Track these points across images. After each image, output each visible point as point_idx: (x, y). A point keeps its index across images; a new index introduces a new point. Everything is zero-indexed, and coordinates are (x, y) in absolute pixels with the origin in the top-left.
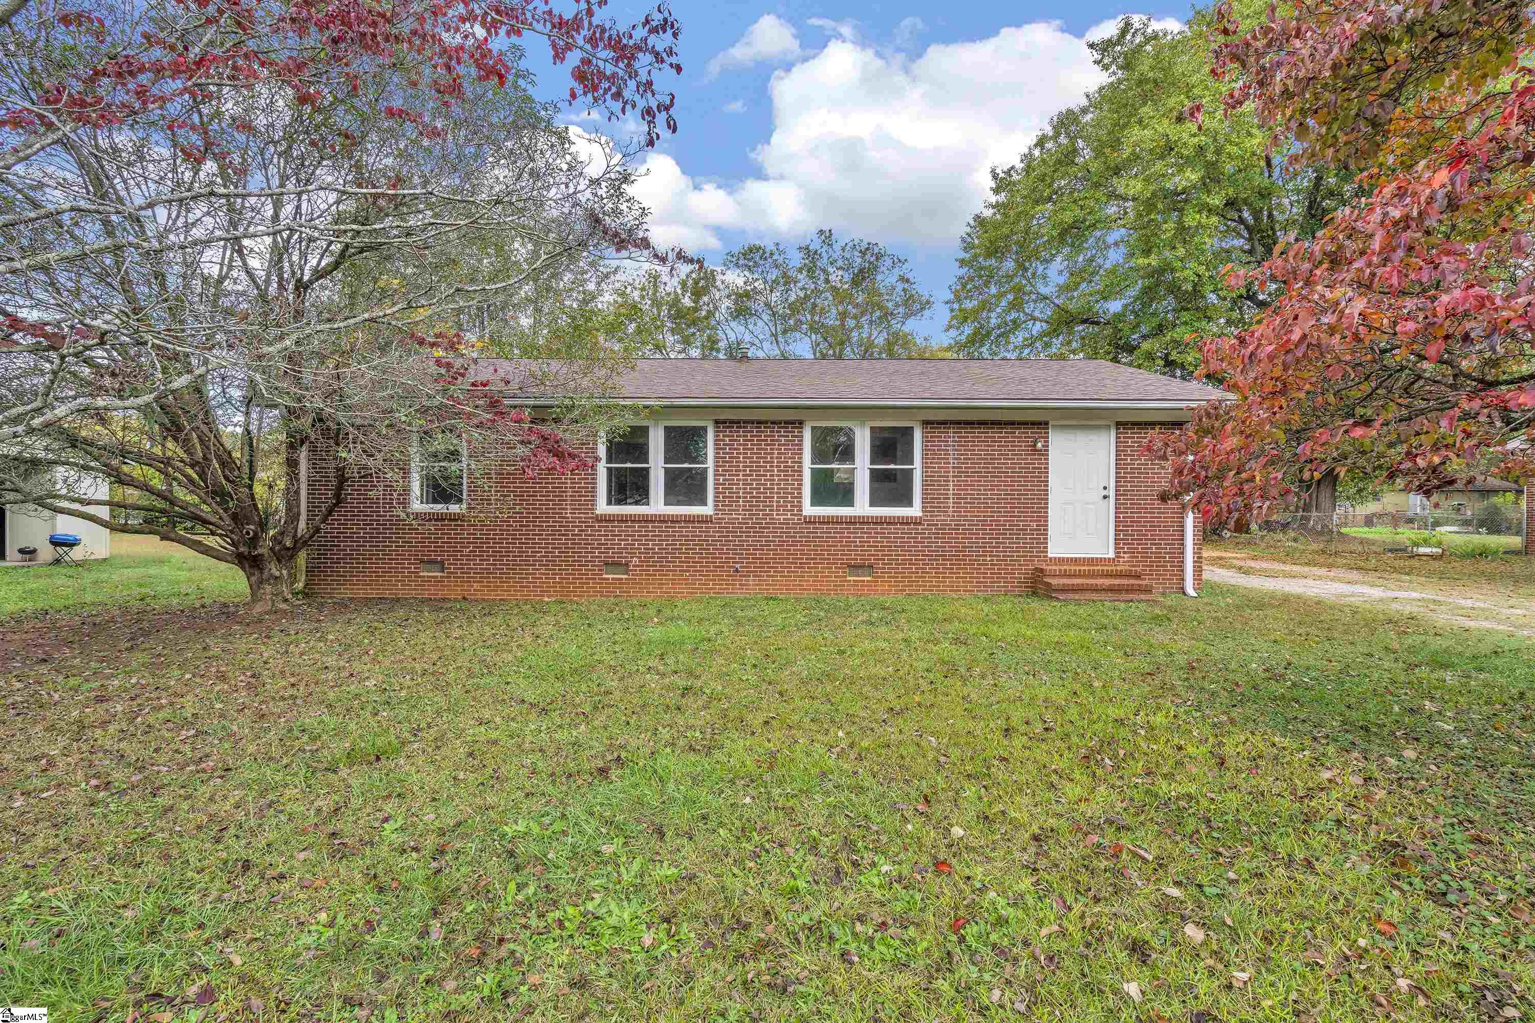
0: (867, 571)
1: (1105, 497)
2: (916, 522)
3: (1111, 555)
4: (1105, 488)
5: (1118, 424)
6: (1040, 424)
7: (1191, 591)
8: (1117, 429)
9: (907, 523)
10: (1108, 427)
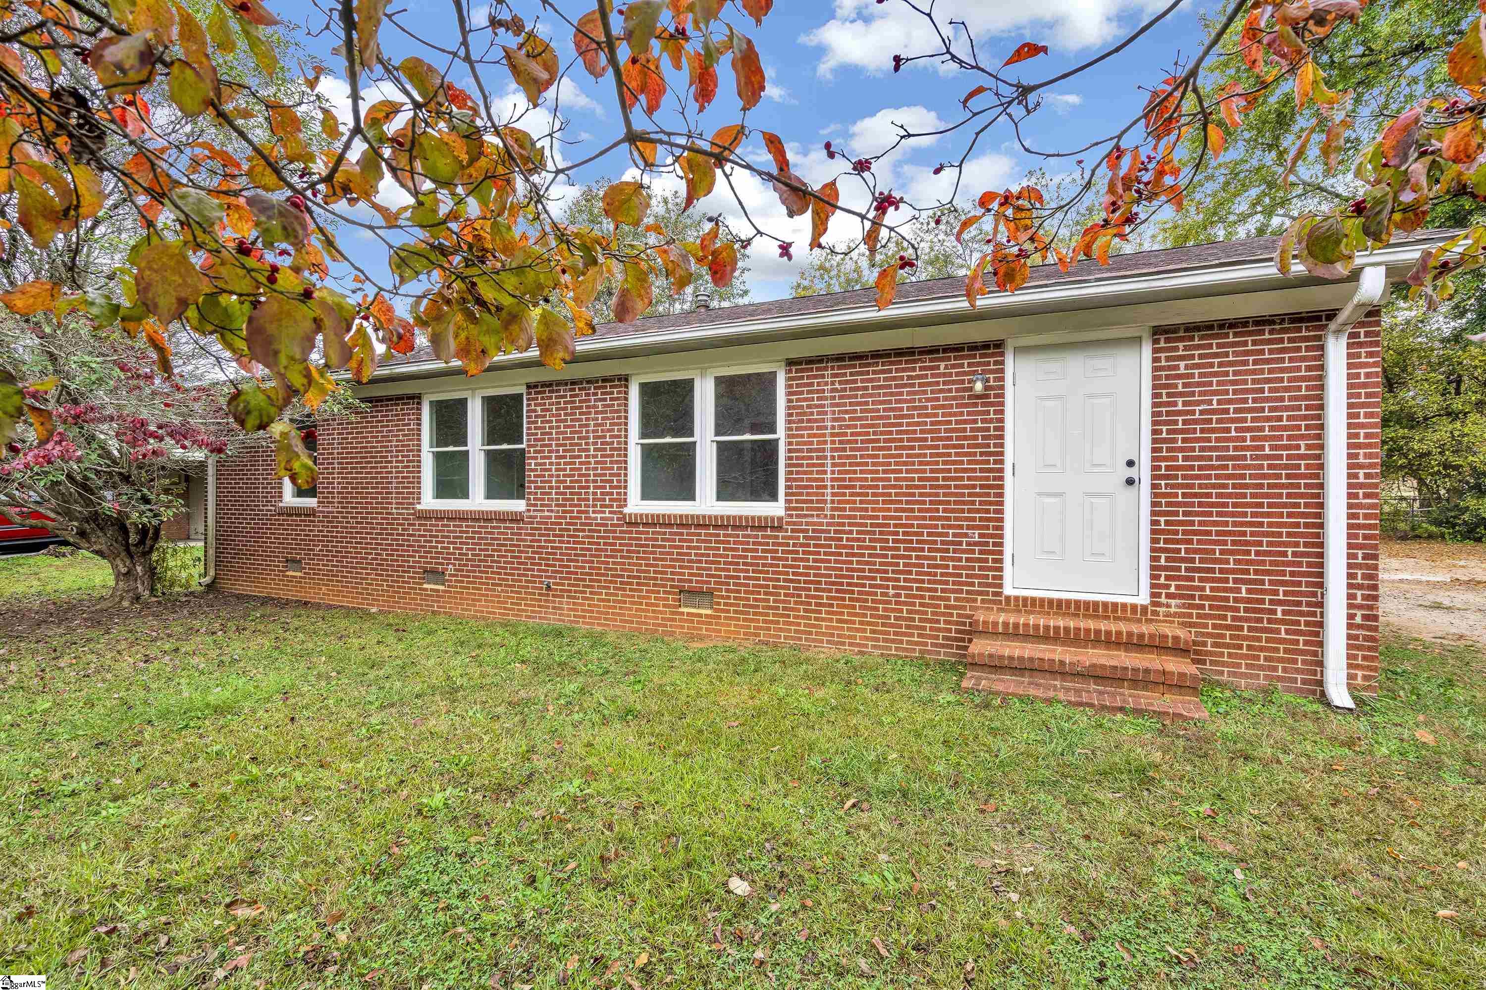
0: (706, 600)
1: (1130, 482)
2: (775, 525)
3: (1143, 598)
4: (1130, 463)
5: (1158, 332)
6: (986, 346)
7: (1340, 696)
8: (1156, 341)
9: (760, 528)
10: (1137, 341)
